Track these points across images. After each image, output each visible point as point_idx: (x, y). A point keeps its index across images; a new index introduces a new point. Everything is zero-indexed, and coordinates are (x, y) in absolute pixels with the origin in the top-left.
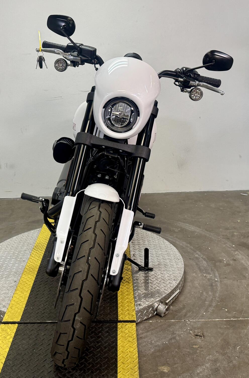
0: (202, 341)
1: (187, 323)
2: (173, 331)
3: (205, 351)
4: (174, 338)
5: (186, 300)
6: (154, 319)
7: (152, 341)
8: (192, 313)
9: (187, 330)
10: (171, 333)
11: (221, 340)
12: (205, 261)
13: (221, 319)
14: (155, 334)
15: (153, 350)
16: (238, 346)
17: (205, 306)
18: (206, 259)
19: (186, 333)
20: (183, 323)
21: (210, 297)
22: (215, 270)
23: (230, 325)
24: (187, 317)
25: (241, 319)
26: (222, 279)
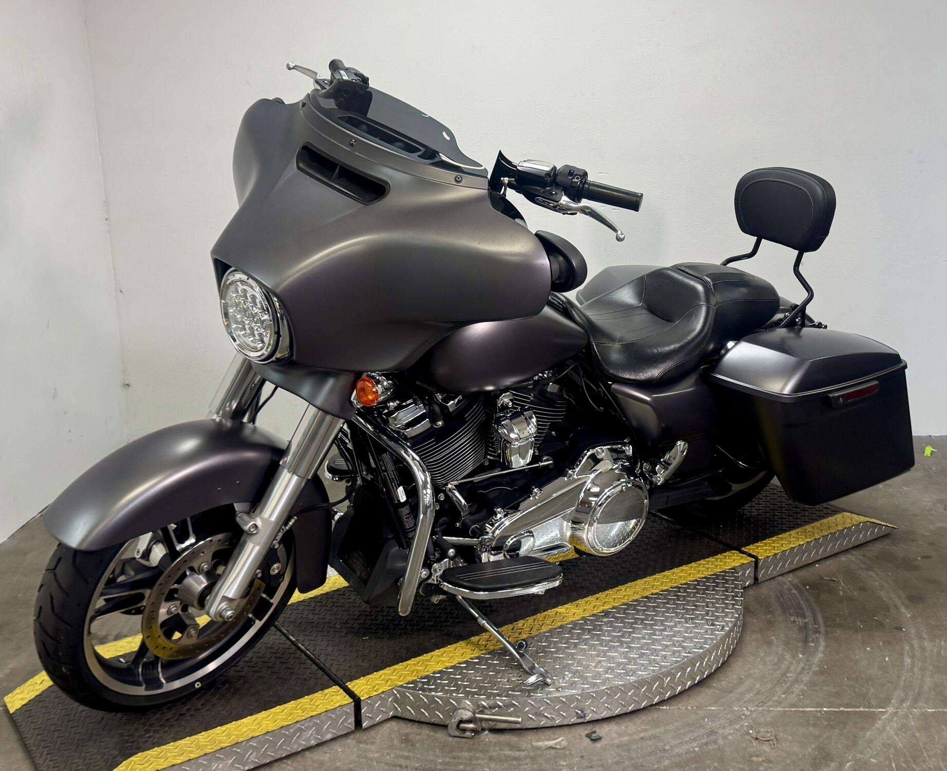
0: (772, 749)
1: (744, 714)
2: (711, 728)
4: (715, 742)
5: (746, 668)
6: (673, 704)
7: (664, 745)
8: (756, 694)
9: (742, 726)
10: (707, 731)
11: (812, 749)
12: (796, 590)
13: (818, 709)
14: (672, 733)
15: (667, 762)
16: (848, 762)
17: (786, 682)
18: (800, 585)
19: (738, 733)
20: (736, 713)
21: (799, 663)
22: (817, 609)
23: (837, 720)
24: (745, 702)
25: (862, 710)
26: (830, 627)
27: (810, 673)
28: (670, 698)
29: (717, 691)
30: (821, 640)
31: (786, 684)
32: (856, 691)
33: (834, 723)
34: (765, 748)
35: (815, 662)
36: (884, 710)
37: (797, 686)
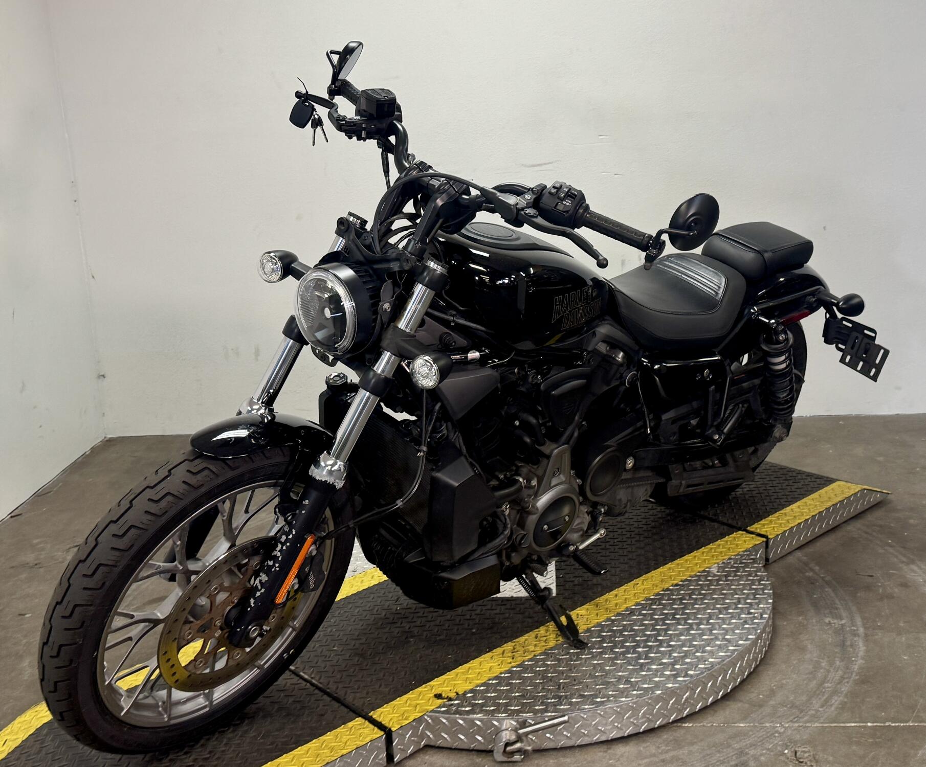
1: (777, 732)
2: (741, 748)
5: (777, 678)
8: (791, 708)
9: (776, 746)
10: (736, 752)
12: (831, 588)
13: (862, 724)
17: (823, 694)
18: (834, 582)
19: (772, 753)
20: (768, 731)
21: (837, 672)
22: (854, 609)
23: (883, 737)
24: (778, 718)
25: (911, 724)
26: (870, 629)
27: (851, 682)
29: (747, 705)
30: (861, 645)
31: (823, 696)
32: (904, 701)
33: (880, 740)
35: (855, 670)
37: (836, 698)
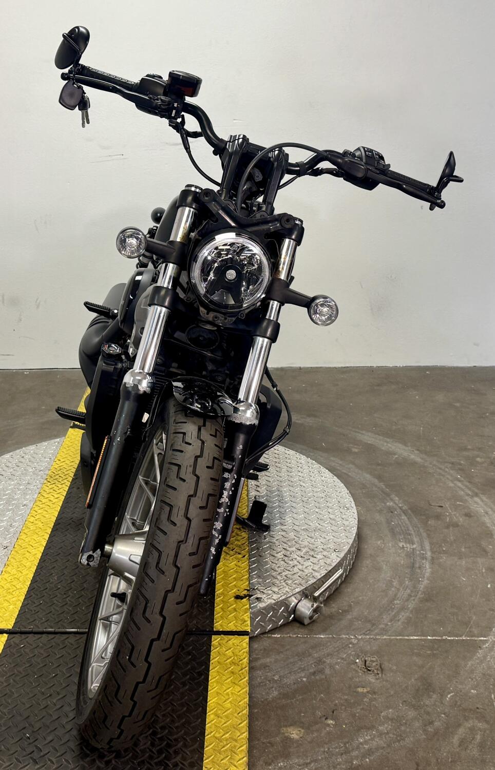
0: (377, 679)
1: (351, 643)
2: (319, 657)
3: (380, 700)
4: (321, 671)
5: (355, 596)
7: (274, 675)
8: (364, 621)
9: (349, 655)
10: (315, 661)
11: (416, 680)
12: (406, 516)
13: (423, 638)
14: (282, 662)
15: (275, 693)
16: (450, 693)
17: (393, 609)
18: (409, 511)
19: (345, 662)
20: (344, 642)
21: (405, 590)
22: (424, 535)
23: (440, 649)
24: (353, 630)
25: (464, 638)
26: (437, 553)
27: (416, 600)
28: (281, 626)
30: (427, 567)
31: (392, 611)
32: (460, 618)
33: (438, 651)
34: (370, 679)
35: (421, 589)
36: (485, 639)
37: (403, 614)
